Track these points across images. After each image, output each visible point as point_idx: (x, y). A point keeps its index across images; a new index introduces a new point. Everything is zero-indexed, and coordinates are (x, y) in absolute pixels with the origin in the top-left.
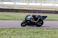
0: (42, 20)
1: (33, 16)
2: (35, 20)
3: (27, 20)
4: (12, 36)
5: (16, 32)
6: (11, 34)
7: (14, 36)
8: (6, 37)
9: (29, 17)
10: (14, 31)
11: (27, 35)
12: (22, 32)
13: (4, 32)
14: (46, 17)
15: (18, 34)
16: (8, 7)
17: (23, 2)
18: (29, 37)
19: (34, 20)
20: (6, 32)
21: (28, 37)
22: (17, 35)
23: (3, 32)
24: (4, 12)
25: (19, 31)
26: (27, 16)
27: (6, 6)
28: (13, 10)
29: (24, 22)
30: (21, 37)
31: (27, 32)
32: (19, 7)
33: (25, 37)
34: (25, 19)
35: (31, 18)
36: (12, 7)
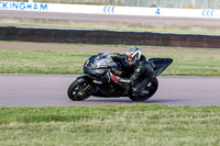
0: (152, 73)
1: (115, 59)
2: (122, 76)
3: (91, 75)
4: (148, 139)
5: (162, 120)
6: (144, 130)
7: (153, 136)
8: (125, 139)
9: (99, 63)
10: (156, 117)
11: (205, 134)
12: (186, 123)
13: (118, 120)
14: (169, 61)
15: (171, 129)
16: (133, 26)
17: (190, 7)
18: (213, 141)
19: (120, 73)
20: (123, 119)
21: (207, 140)
22: (165, 133)
23: (111, 121)
24: (117, 43)
25: (175, 118)
26: (92, 59)
27: (125, 23)
28: (150, 39)
29: (82, 84)
30: (181, 140)
31: (204, 122)
32: (174, 26)
33: (198, 141)
34: (85, 72)
35: (109, 67)
36: (145, 27)
